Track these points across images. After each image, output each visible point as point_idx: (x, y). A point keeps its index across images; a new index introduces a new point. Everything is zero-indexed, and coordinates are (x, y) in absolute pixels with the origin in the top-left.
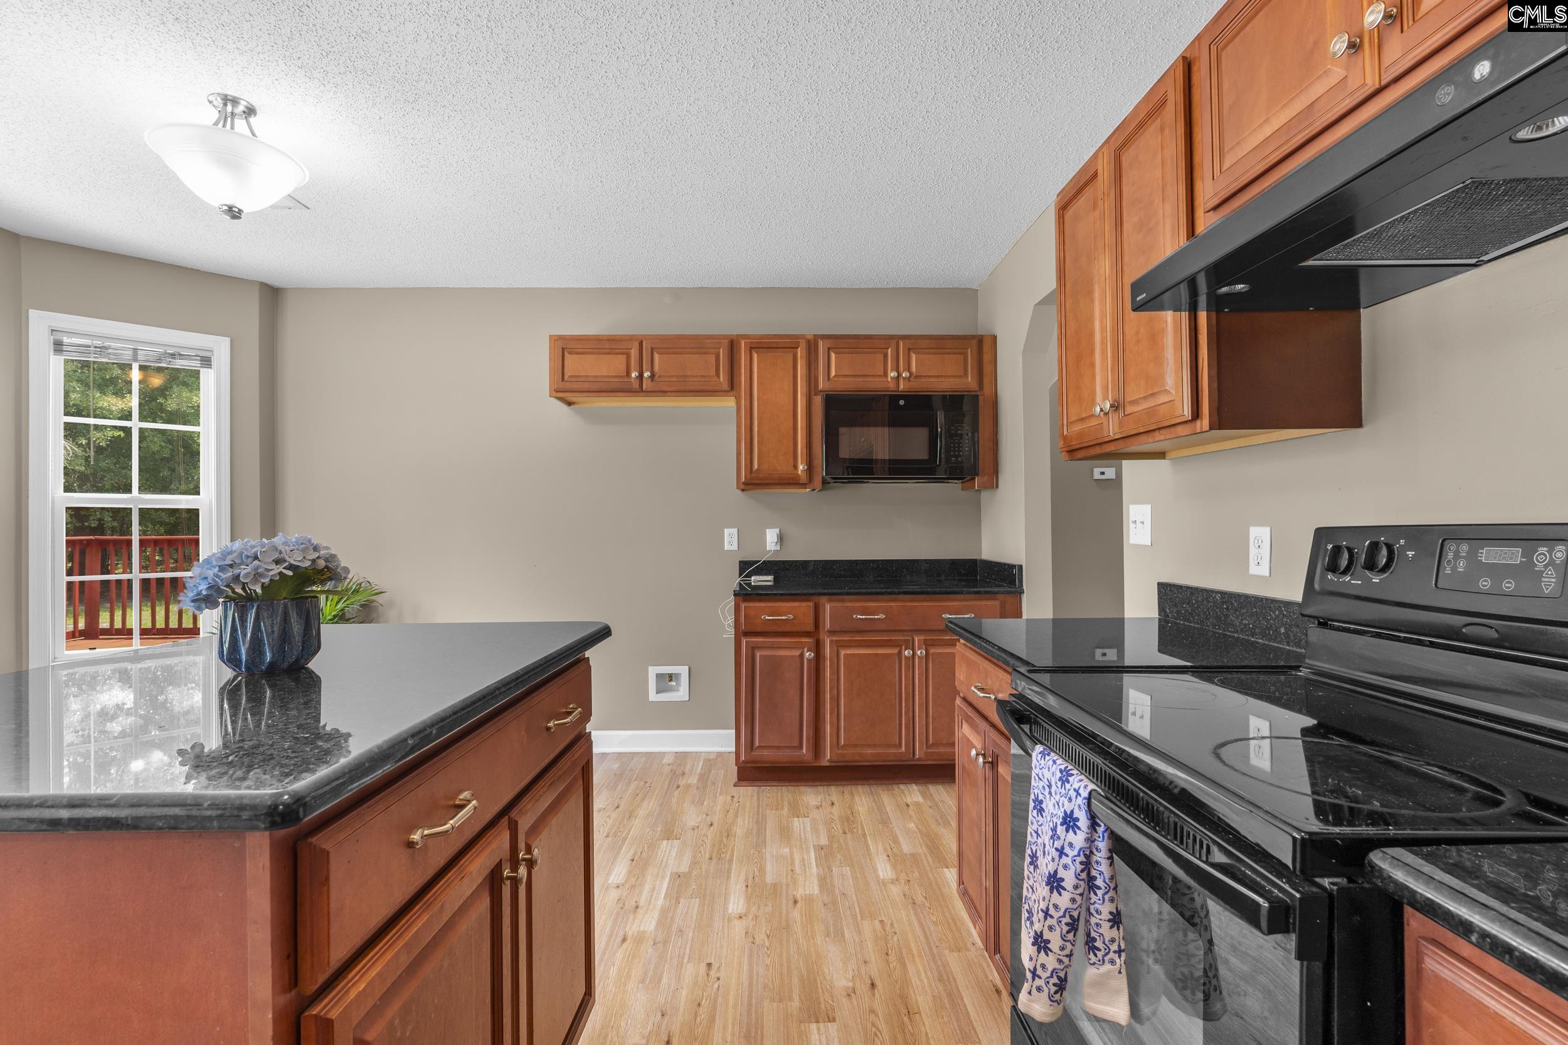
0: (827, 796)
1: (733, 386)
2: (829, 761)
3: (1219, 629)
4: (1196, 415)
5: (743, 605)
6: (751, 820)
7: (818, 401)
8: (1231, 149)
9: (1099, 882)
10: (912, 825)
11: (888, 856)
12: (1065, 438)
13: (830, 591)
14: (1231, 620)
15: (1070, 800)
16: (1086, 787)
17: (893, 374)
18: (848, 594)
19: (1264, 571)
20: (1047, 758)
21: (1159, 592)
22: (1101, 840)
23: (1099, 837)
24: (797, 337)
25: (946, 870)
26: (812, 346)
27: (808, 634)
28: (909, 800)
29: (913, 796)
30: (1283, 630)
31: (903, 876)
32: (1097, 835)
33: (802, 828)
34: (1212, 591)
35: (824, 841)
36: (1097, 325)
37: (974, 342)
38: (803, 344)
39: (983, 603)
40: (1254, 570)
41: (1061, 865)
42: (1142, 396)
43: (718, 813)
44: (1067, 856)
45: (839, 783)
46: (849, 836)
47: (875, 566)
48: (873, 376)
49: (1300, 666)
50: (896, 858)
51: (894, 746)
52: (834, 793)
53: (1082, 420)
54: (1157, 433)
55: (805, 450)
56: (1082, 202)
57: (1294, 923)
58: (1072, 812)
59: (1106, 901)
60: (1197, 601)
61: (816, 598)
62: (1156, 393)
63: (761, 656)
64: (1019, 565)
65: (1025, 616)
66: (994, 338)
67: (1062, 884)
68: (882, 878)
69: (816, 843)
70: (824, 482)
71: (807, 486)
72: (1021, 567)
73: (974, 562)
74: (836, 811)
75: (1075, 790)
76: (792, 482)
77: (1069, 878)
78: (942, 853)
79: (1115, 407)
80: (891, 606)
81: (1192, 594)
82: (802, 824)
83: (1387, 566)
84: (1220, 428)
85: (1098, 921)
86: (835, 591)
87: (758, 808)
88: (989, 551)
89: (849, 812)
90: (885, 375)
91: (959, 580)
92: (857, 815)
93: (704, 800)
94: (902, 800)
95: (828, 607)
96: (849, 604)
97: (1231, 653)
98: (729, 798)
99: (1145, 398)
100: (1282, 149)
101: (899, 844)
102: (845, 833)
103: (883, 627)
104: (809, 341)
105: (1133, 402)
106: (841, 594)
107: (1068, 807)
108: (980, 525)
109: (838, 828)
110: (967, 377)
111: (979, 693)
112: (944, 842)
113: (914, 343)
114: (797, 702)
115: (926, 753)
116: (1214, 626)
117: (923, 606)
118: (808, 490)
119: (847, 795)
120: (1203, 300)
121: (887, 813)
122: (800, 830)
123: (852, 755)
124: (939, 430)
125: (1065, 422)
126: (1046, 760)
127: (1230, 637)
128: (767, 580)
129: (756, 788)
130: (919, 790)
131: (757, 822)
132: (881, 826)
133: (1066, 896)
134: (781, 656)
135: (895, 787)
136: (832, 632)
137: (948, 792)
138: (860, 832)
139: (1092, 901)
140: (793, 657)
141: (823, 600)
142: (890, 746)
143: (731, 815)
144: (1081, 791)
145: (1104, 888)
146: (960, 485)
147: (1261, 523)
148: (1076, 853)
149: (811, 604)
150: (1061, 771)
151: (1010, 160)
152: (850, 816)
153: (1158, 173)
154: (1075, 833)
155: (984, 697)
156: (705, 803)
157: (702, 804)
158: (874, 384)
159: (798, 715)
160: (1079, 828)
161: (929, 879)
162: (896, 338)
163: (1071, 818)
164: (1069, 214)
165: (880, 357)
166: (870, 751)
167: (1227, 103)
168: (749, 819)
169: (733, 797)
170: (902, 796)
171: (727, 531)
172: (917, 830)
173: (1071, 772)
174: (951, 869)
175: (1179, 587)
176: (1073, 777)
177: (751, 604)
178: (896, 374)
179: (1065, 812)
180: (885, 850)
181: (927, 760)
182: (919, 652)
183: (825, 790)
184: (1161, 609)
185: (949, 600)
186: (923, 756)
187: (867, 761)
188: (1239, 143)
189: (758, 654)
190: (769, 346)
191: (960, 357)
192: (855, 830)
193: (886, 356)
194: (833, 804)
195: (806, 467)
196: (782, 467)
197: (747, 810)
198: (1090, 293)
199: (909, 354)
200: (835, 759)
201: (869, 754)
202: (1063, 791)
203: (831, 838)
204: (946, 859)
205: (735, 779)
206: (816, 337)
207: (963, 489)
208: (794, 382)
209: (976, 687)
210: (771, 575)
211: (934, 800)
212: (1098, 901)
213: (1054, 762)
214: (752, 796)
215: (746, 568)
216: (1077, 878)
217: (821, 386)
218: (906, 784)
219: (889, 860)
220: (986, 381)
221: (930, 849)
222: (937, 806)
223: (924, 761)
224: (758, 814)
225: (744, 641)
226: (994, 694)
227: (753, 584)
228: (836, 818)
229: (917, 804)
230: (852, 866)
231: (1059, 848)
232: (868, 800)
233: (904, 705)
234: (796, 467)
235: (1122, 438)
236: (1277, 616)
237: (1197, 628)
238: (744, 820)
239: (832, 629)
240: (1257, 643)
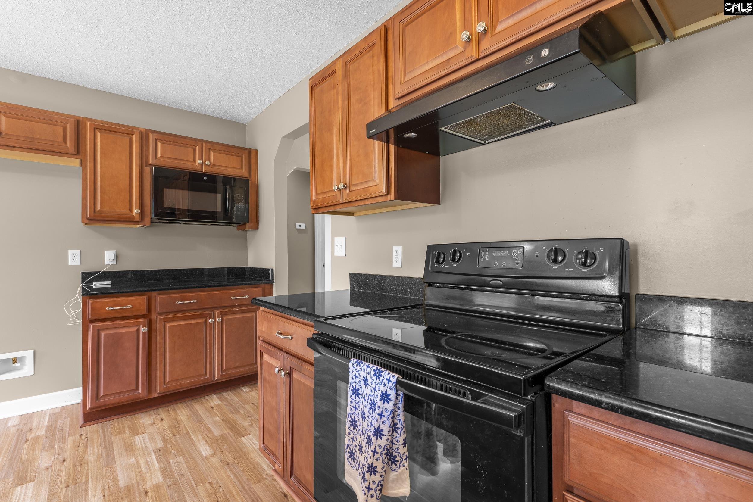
0: (158, 416)
1: (78, 151)
2: (158, 393)
3: (380, 292)
4: (389, 192)
5: (90, 302)
6: (100, 447)
7: (147, 170)
8: (409, 72)
9: (399, 426)
10: (217, 418)
11: (206, 441)
12: (314, 202)
13: (159, 288)
14: (386, 287)
15: (384, 385)
16: (394, 376)
17: (200, 161)
18: (172, 289)
19: (399, 265)
20: (361, 365)
21: (350, 277)
22: (400, 403)
23: (399, 401)
24: (133, 128)
25: (243, 438)
26: (144, 135)
27: (143, 316)
28: (212, 404)
29: (214, 401)
30: (409, 290)
31: (218, 450)
32: (398, 401)
33: (142, 441)
34: (377, 275)
35: (160, 445)
36: (335, 146)
37: (247, 152)
38: (137, 133)
39: (253, 289)
40: (395, 265)
41: (381, 422)
42: (360, 182)
43: (69, 451)
44: (384, 416)
45: (164, 406)
46: (177, 436)
47: (185, 272)
48: (187, 161)
49: (423, 304)
50: (211, 441)
51: (203, 375)
52: (162, 413)
53: (324, 193)
54: (366, 200)
55: (138, 200)
56: (326, 85)
57: (524, 420)
58: (386, 391)
59: (402, 434)
60: (369, 280)
61: (149, 293)
62: (368, 181)
63: (105, 335)
64: (272, 269)
65: (275, 295)
66: (257, 152)
67: (382, 433)
68: (205, 455)
69: (154, 448)
70: (152, 222)
71: (140, 223)
72: (273, 270)
73: (243, 269)
74: (165, 423)
75: (387, 379)
76: (129, 220)
77: (386, 428)
78: (238, 429)
79: (346, 187)
80: (200, 295)
81: (367, 277)
82: (141, 439)
83: (459, 260)
84: (398, 199)
85: (398, 446)
86: (163, 288)
87: (105, 437)
88: (251, 263)
89: (175, 422)
90: (195, 161)
91: (235, 278)
92: (181, 422)
93: (54, 445)
94: (208, 405)
95: (158, 298)
96: (172, 295)
97: (386, 302)
98: (78, 437)
99: (362, 183)
100: (435, 77)
101: (212, 432)
102: (174, 435)
103: (196, 307)
104: (141, 133)
105: (355, 185)
106: (168, 289)
107: (383, 389)
108: (247, 249)
109: (169, 434)
110: (243, 170)
111: (281, 336)
112: (238, 423)
113: (213, 146)
114: (135, 361)
115: (222, 376)
116: (377, 291)
117: (219, 294)
118: (138, 226)
119: (171, 412)
120: (392, 140)
121: (200, 415)
122: (141, 443)
123: (174, 387)
124: (228, 197)
125: (314, 194)
126: (361, 366)
127: (385, 295)
128: (107, 284)
129: (100, 425)
130: (217, 397)
131: (105, 447)
132: (198, 425)
133: (384, 438)
134: (121, 333)
135: (202, 399)
136: (160, 314)
137: (235, 394)
138: (185, 432)
139: (394, 437)
140: (132, 332)
141: (154, 294)
142: (199, 376)
143: (81, 448)
144: (391, 379)
145: (401, 428)
146: (236, 228)
147: (398, 245)
148: (389, 413)
149: (145, 297)
150: (374, 370)
151: (278, 57)
152: (176, 424)
153: (371, 77)
154: (388, 403)
155: (285, 338)
156: (56, 446)
157: (53, 447)
158: (187, 165)
159: (135, 369)
160: (390, 400)
161: (234, 446)
162: (203, 141)
163: (385, 395)
164: (318, 89)
165: (192, 150)
166: (186, 382)
167: (408, 50)
168: (98, 447)
169: (81, 435)
170: (208, 403)
171: (70, 252)
172: (221, 421)
173: (381, 370)
174: (245, 437)
175: (361, 275)
176: (384, 372)
177: (97, 300)
178: (202, 162)
179: (382, 392)
180: (203, 438)
181: (222, 379)
182: (218, 319)
183: (155, 412)
184: (351, 285)
185: (234, 289)
186: (220, 377)
187: (185, 388)
188: (413, 70)
189: (103, 334)
190: (111, 129)
191: (239, 158)
192: (181, 432)
193: (195, 150)
194: (162, 420)
195: (139, 211)
196: (121, 209)
197: (95, 441)
198: (330, 130)
199: (209, 152)
200: (163, 391)
201: (186, 383)
202: (378, 381)
203: (165, 442)
204: (241, 432)
205: (81, 421)
206: (147, 131)
207: (238, 230)
208: (130, 157)
209: (278, 333)
210: (109, 280)
211: (227, 401)
212: (398, 436)
213: (368, 366)
214: (98, 430)
215: (86, 276)
216: (389, 425)
217: (150, 161)
218: (208, 395)
219: (208, 443)
220: (252, 173)
221: (231, 429)
222: (230, 403)
223: (220, 380)
224: (105, 442)
225: (90, 326)
226: (291, 336)
227: (94, 287)
228: (166, 428)
229: (218, 405)
230: (183, 455)
231: (380, 413)
232: (186, 410)
233: (208, 350)
234: (131, 210)
235: (347, 202)
236: (406, 284)
237: (369, 293)
238: (93, 449)
239: (161, 311)
240: (397, 296)
